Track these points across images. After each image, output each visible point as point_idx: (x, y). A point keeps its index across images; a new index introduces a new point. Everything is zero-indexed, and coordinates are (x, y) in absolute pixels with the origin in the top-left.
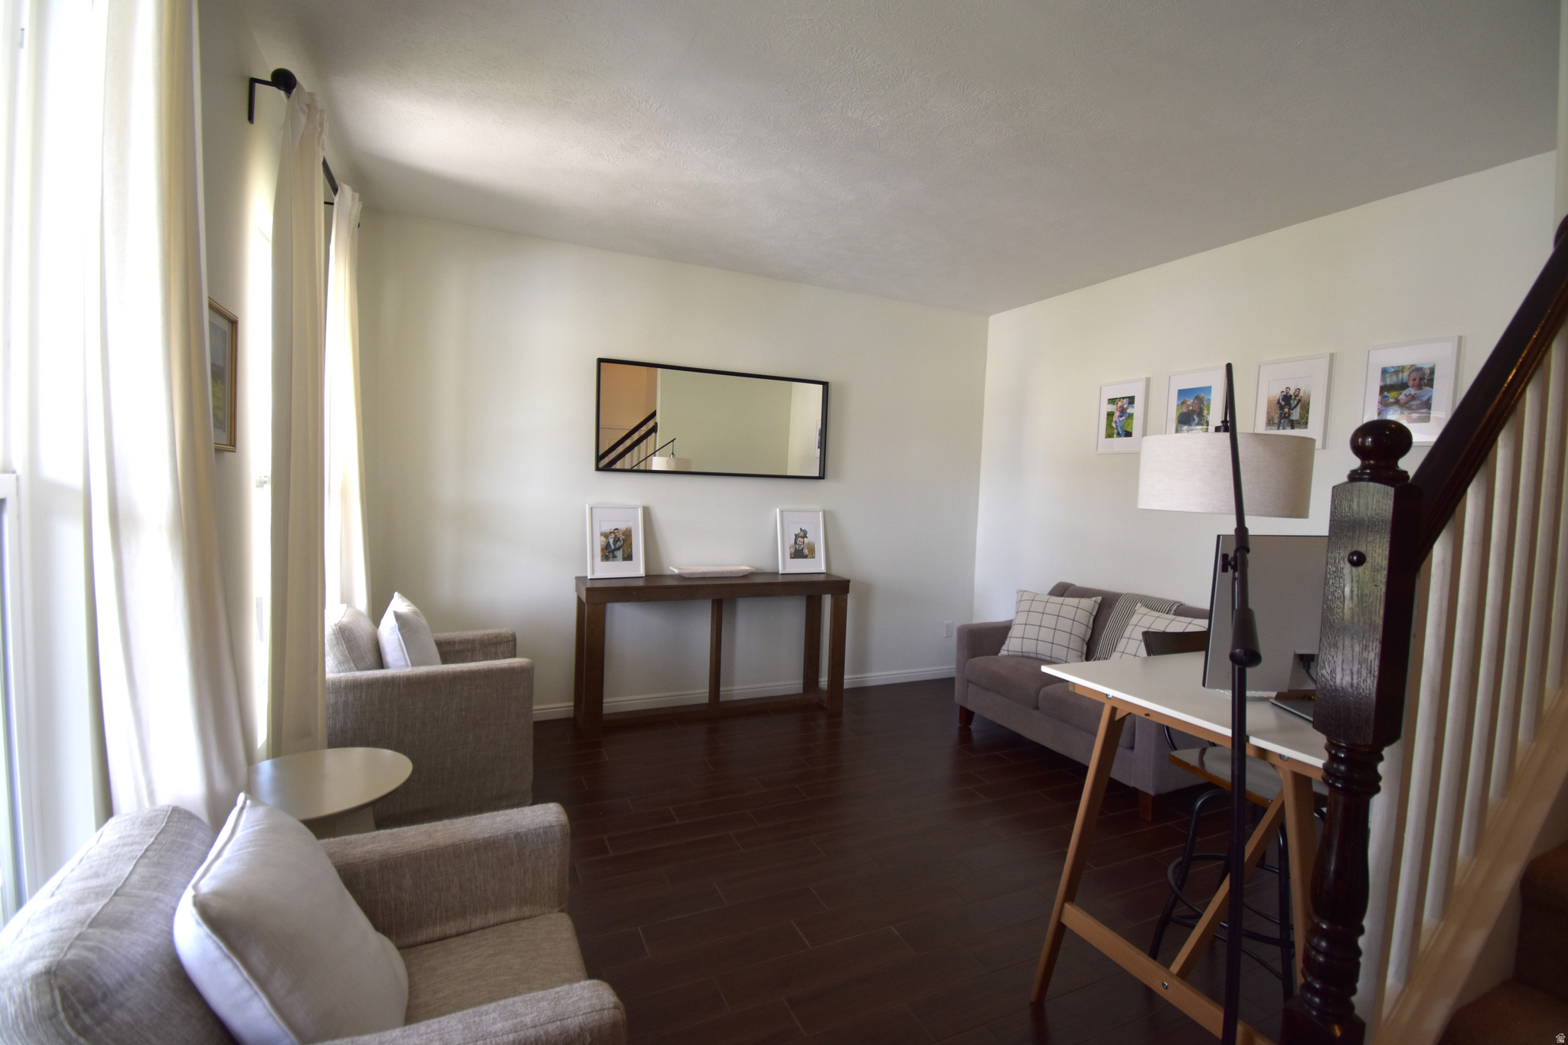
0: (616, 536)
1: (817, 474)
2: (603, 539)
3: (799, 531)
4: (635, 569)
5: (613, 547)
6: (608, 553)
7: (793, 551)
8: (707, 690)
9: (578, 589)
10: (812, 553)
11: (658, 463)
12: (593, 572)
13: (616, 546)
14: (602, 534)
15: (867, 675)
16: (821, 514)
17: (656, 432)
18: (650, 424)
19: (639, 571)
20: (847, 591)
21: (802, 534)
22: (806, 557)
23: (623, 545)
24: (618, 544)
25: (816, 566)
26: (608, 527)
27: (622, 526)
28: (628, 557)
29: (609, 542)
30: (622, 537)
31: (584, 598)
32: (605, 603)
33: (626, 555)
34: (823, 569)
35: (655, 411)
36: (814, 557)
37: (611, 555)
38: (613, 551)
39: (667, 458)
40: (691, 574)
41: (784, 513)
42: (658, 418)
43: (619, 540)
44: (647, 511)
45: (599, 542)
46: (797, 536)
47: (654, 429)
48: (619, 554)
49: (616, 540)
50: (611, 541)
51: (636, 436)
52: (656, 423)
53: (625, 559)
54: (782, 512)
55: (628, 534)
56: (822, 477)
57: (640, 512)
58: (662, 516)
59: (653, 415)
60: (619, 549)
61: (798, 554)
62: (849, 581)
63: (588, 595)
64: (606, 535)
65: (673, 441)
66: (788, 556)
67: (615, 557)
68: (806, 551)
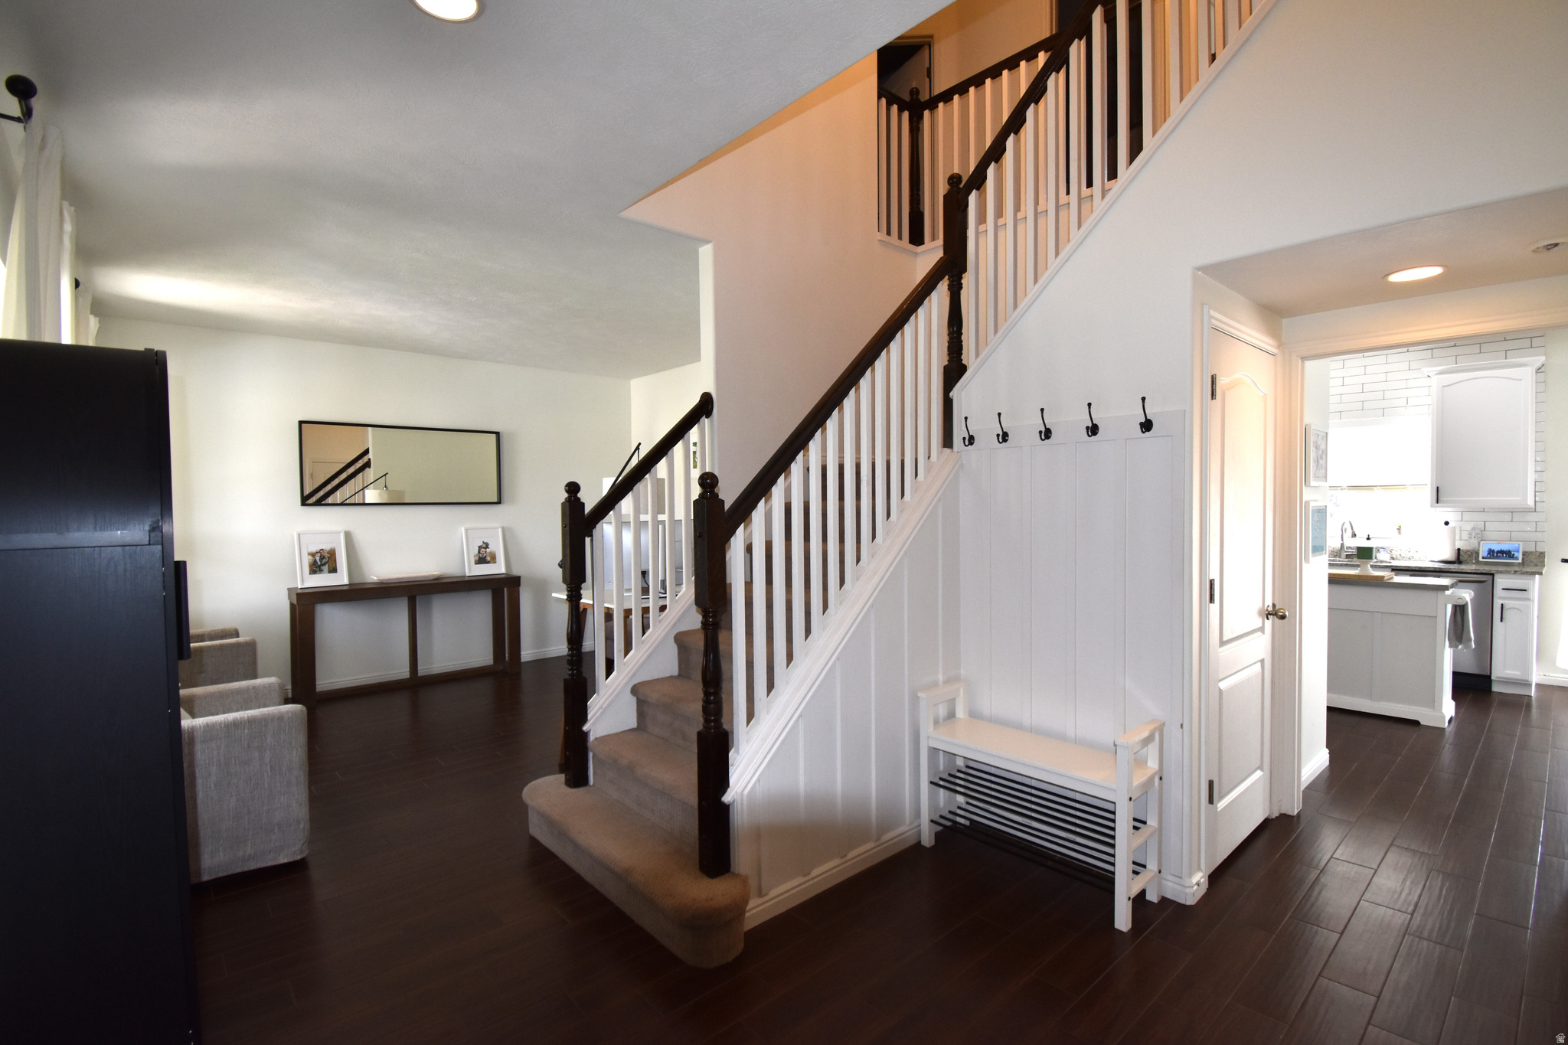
0: (321, 555)
1: (496, 501)
2: (310, 557)
3: (481, 544)
4: (341, 578)
5: (319, 563)
6: (315, 568)
7: (477, 558)
8: (408, 670)
9: (290, 597)
10: (493, 559)
11: (371, 495)
12: (303, 581)
13: (323, 561)
14: (309, 554)
15: (548, 649)
16: (500, 530)
17: (370, 467)
18: (365, 459)
19: (344, 580)
20: (519, 585)
21: (484, 546)
22: (488, 562)
23: (328, 561)
24: (324, 560)
25: (498, 568)
26: (314, 549)
27: (327, 547)
28: (334, 570)
29: (315, 560)
30: (327, 555)
31: (295, 602)
32: (314, 604)
33: (331, 569)
34: (503, 571)
35: (368, 449)
36: (495, 563)
37: (318, 569)
38: (319, 567)
39: (378, 491)
40: (388, 580)
41: (469, 531)
42: (370, 455)
43: (324, 557)
44: (348, 536)
45: (307, 560)
46: (480, 547)
47: (368, 465)
48: (325, 568)
49: (322, 558)
50: (318, 558)
51: (351, 470)
52: (369, 459)
53: (330, 572)
54: (466, 530)
55: (332, 554)
56: (499, 502)
57: (342, 536)
58: (362, 538)
59: (367, 452)
60: (325, 564)
61: (481, 560)
62: (519, 577)
63: (298, 599)
64: (313, 555)
65: (385, 475)
66: (473, 562)
67: (321, 571)
68: (488, 559)
